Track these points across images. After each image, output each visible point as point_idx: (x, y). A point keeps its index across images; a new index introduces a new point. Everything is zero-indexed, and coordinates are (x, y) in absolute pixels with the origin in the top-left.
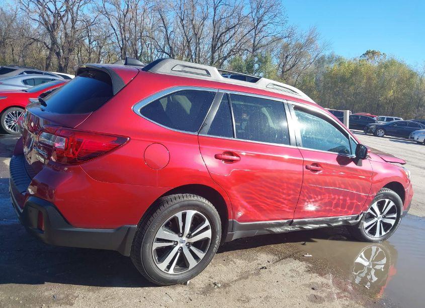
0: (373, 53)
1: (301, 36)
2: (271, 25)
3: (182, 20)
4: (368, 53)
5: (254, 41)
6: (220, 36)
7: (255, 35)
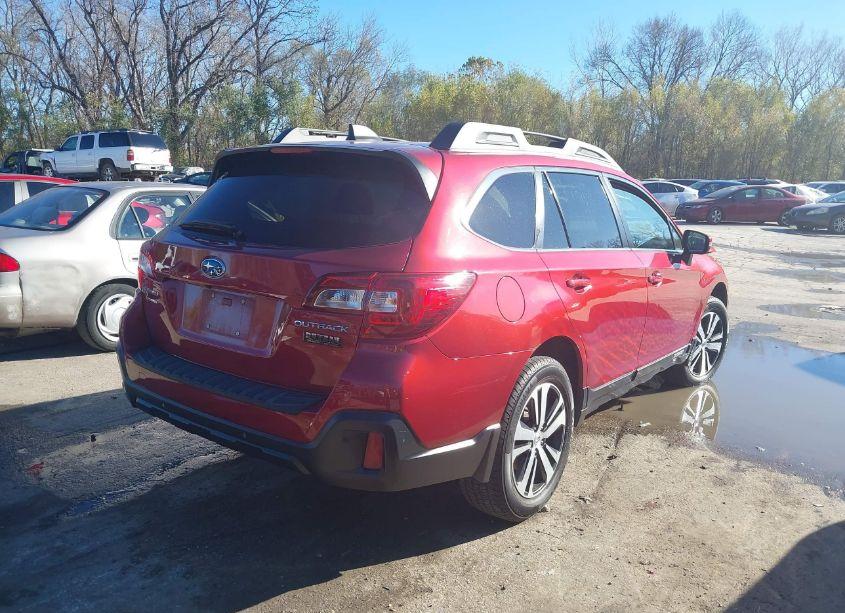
0: (481, 62)
1: (349, 37)
2: (287, 18)
3: (88, 14)
4: (471, 62)
5: (258, 52)
6: (183, 45)
7: (258, 39)
